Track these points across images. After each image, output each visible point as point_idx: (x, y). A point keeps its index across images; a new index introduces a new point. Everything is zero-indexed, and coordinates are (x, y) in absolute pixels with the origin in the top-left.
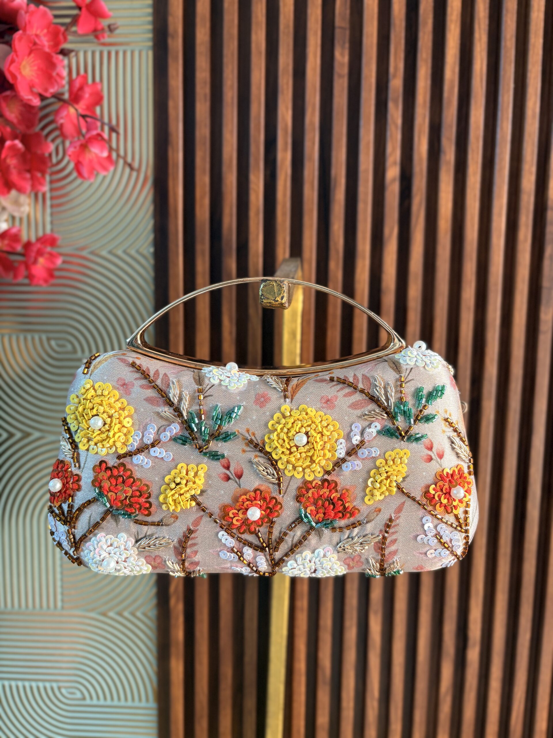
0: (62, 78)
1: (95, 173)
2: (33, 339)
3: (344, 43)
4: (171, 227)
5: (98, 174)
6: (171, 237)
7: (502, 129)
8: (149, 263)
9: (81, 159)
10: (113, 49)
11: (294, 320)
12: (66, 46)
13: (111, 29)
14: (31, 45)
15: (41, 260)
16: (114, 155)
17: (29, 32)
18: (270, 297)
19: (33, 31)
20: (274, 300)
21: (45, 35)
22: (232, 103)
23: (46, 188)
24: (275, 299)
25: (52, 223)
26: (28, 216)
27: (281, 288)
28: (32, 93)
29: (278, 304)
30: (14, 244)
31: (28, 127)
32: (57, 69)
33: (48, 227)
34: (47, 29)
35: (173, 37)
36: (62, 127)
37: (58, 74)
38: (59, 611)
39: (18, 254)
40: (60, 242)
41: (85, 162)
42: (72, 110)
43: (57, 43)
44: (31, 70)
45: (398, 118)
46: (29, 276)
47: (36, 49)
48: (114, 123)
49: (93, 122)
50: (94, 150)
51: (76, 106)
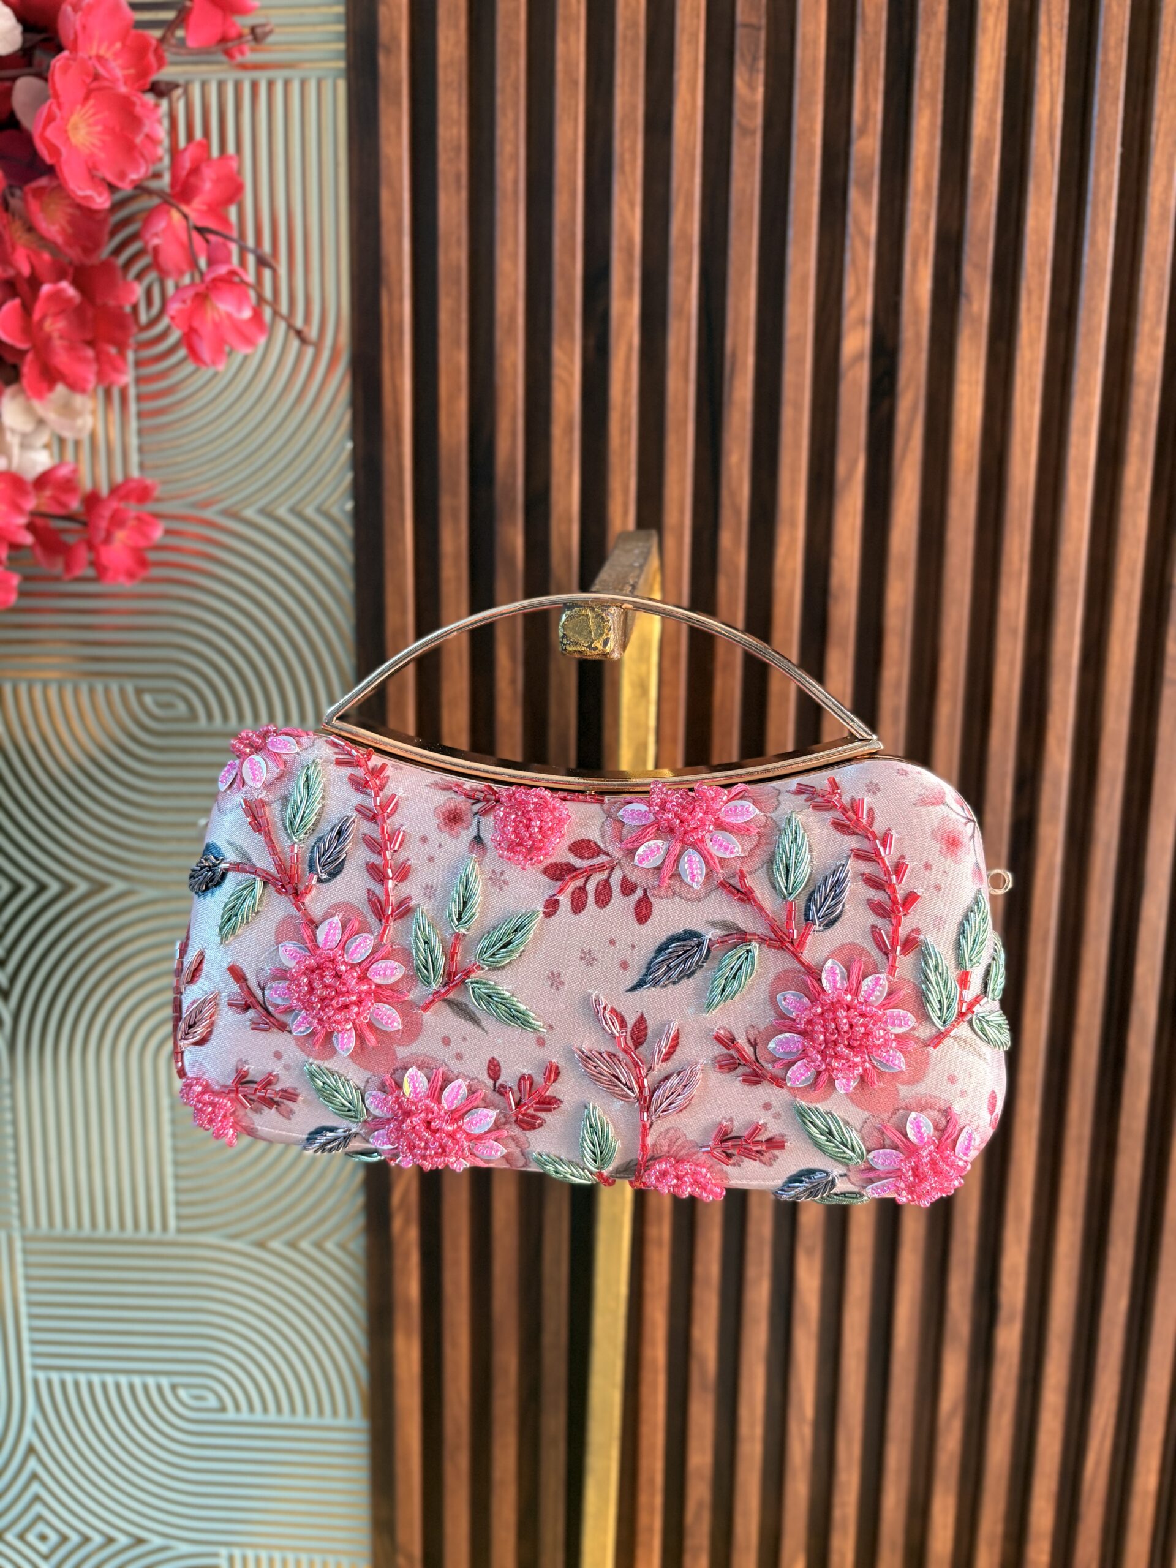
0: (157, 143)
1: (227, 349)
2: (107, 690)
3: (755, 59)
4: (389, 460)
5: (232, 349)
6: (389, 481)
7: (1093, 244)
8: (343, 536)
9: (196, 324)
10: (263, 77)
11: (644, 658)
12: (166, 74)
13: (257, 35)
14: (88, 80)
15: (121, 536)
16: (267, 313)
17: (82, 54)
18: (581, 640)
19: (89, 50)
20: (589, 647)
21: (116, 55)
23: (128, 377)
24: (591, 644)
25: (141, 450)
26: (93, 437)
27: (604, 622)
28: (95, 180)
29: (599, 654)
30: (64, 498)
31: (88, 251)
32: (146, 129)
33: (134, 458)
34: (123, 39)
35: (388, 51)
36: (156, 250)
37: (148, 136)
38: (171, 1235)
39: (70, 518)
40: (157, 493)
41: (206, 329)
42: (176, 216)
43: (143, 72)
44: (89, 134)
45: (869, 223)
46: (96, 564)
47: (100, 89)
48: (267, 247)
49: (225, 246)
50: (224, 306)
51: (185, 209)
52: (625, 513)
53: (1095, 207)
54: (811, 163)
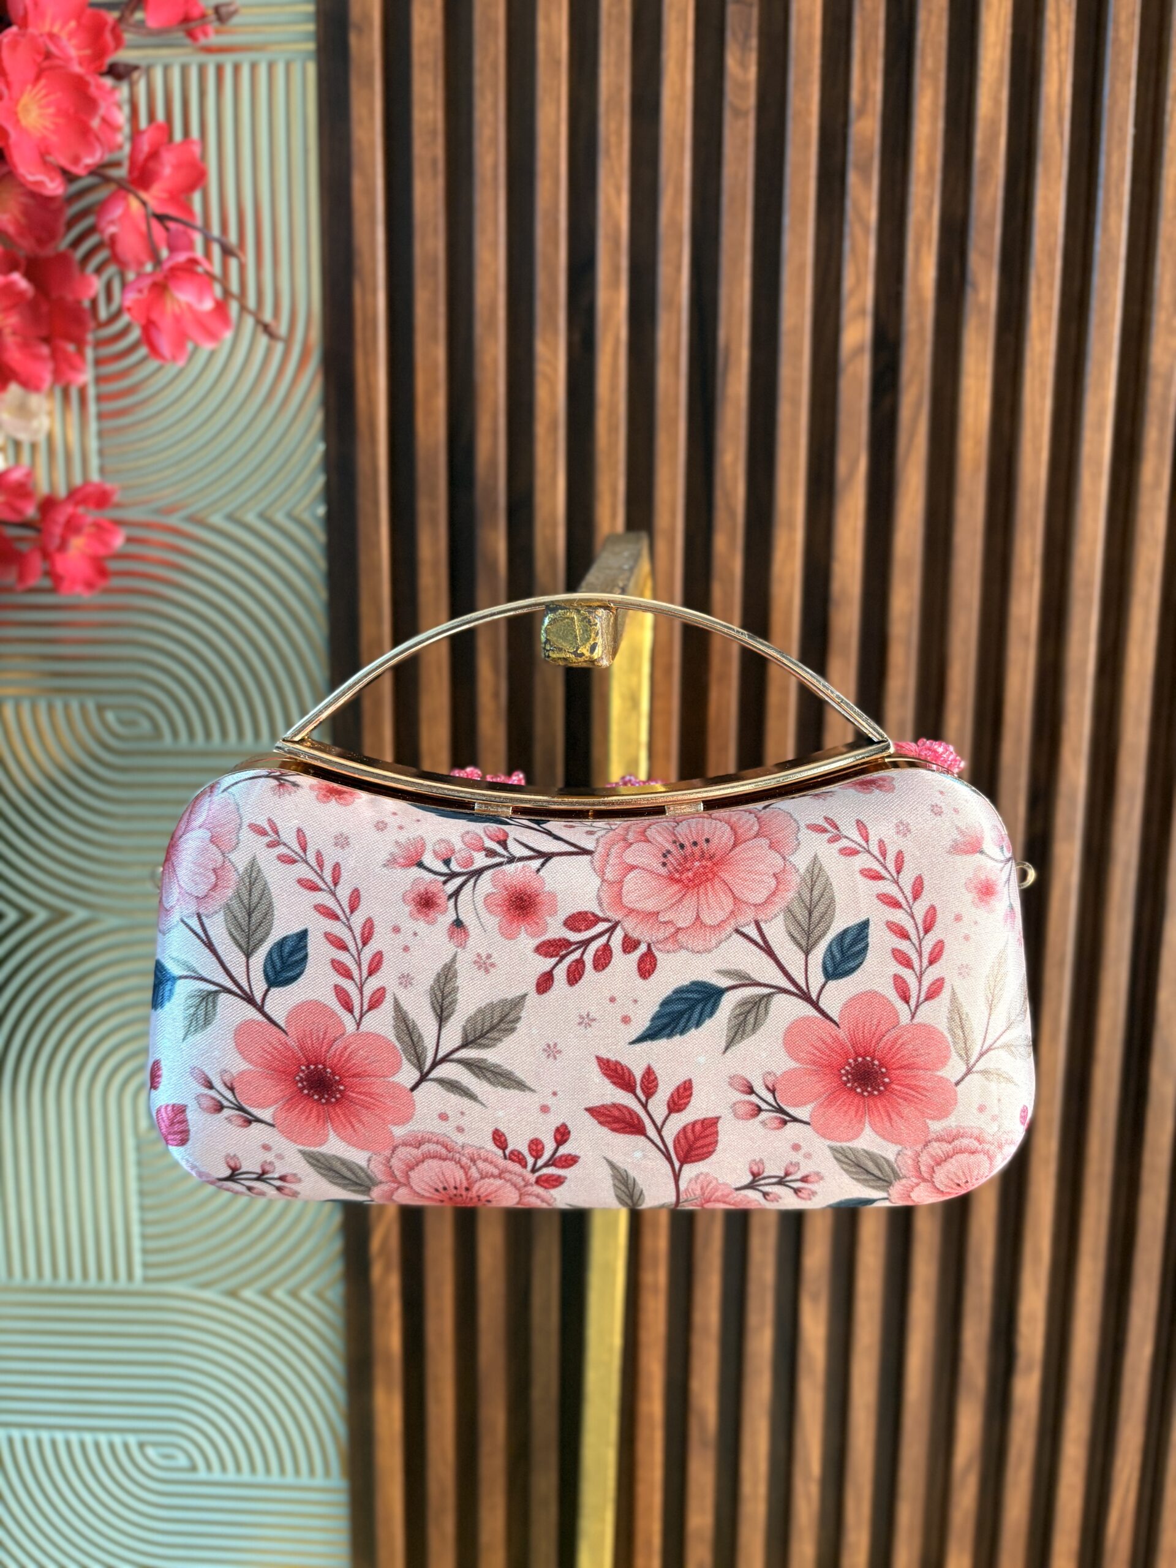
0: (115, 128)
1: (190, 346)
2: (66, 707)
3: (747, 36)
5: (196, 346)
6: (363, 484)
7: (1106, 229)
8: (315, 541)
9: (155, 316)
10: (228, 60)
12: (124, 56)
13: (222, 14)
14: (39, 59)
15: (78, 544)
16: (234, 307)
17: (31, 30)
18: (565, 645)
19: (40, 27)
20: (575, 653)
21: (72, 34)
22: (495, 178)
23: (87, 376)
24: (577, 650)
25: (101, 453)
26: (50, 438)
27: (591, 626)
28: (46, 165)
29: (586, 661)
30: (20, 504)
31: (41, 242)
32: (102, 111)
33: (94, 462)
34: (78, 17)
35: (360, 31)
36: (113, 241)
37: (105, 121)
38: (138, 1284)
39: (26, 525)
40: (117, 498)
41: (166, 323)
42: (134, 204)
43: (100, 52)
44: (41, 116)
45: (869, 209)
46: (51, 574)
47: (52, 68)
48: (233, 238)
49: (185, 233)
50: (183, 297)
51: (144, 195)
52: (614, 516)
53: (1107, 192)
54: (807, 145)
